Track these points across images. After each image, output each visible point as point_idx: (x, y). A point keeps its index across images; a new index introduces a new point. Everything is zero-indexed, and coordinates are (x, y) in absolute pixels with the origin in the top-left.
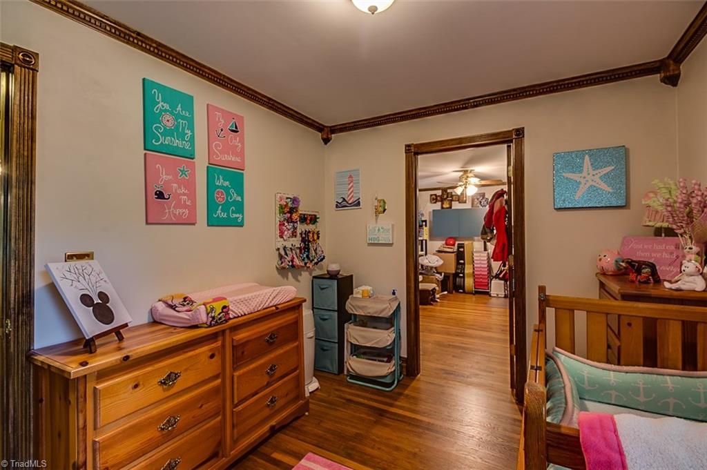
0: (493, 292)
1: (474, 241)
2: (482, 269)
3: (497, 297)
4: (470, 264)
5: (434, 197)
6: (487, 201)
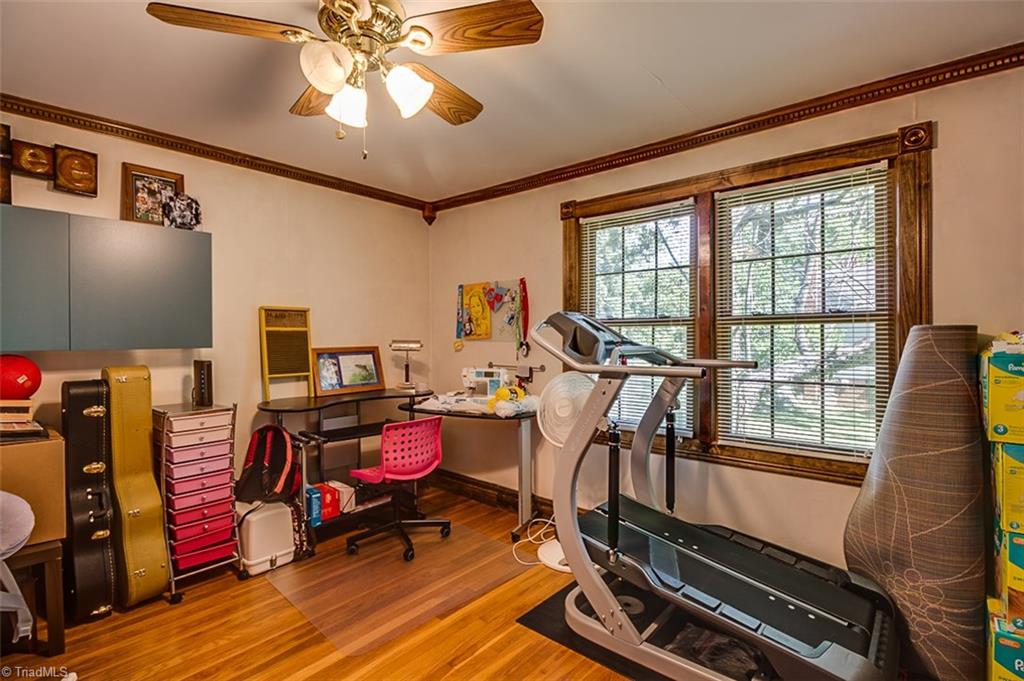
2: (212, 481)
3: (273, 567)
6: (197, 209)
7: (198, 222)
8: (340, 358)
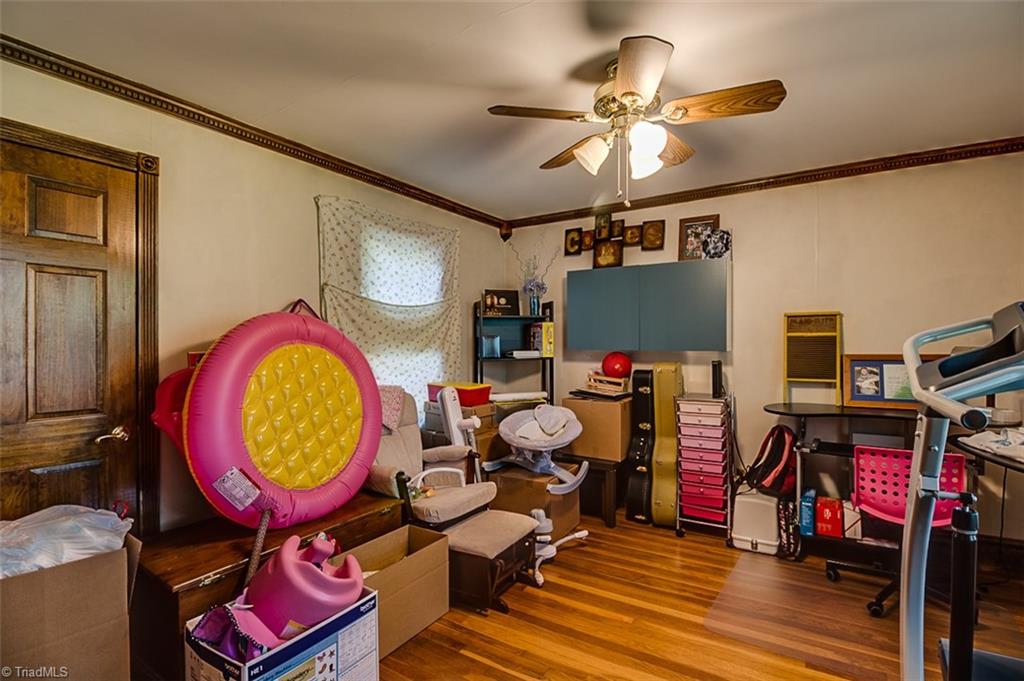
0: (742, 536)
1: (684, 361)
2: (706, 457)
3: (754, 550)
4: (668, 435)
5: (575, 236)
6: (727, 239)
7: (727, 249)
8: (885, 366)
